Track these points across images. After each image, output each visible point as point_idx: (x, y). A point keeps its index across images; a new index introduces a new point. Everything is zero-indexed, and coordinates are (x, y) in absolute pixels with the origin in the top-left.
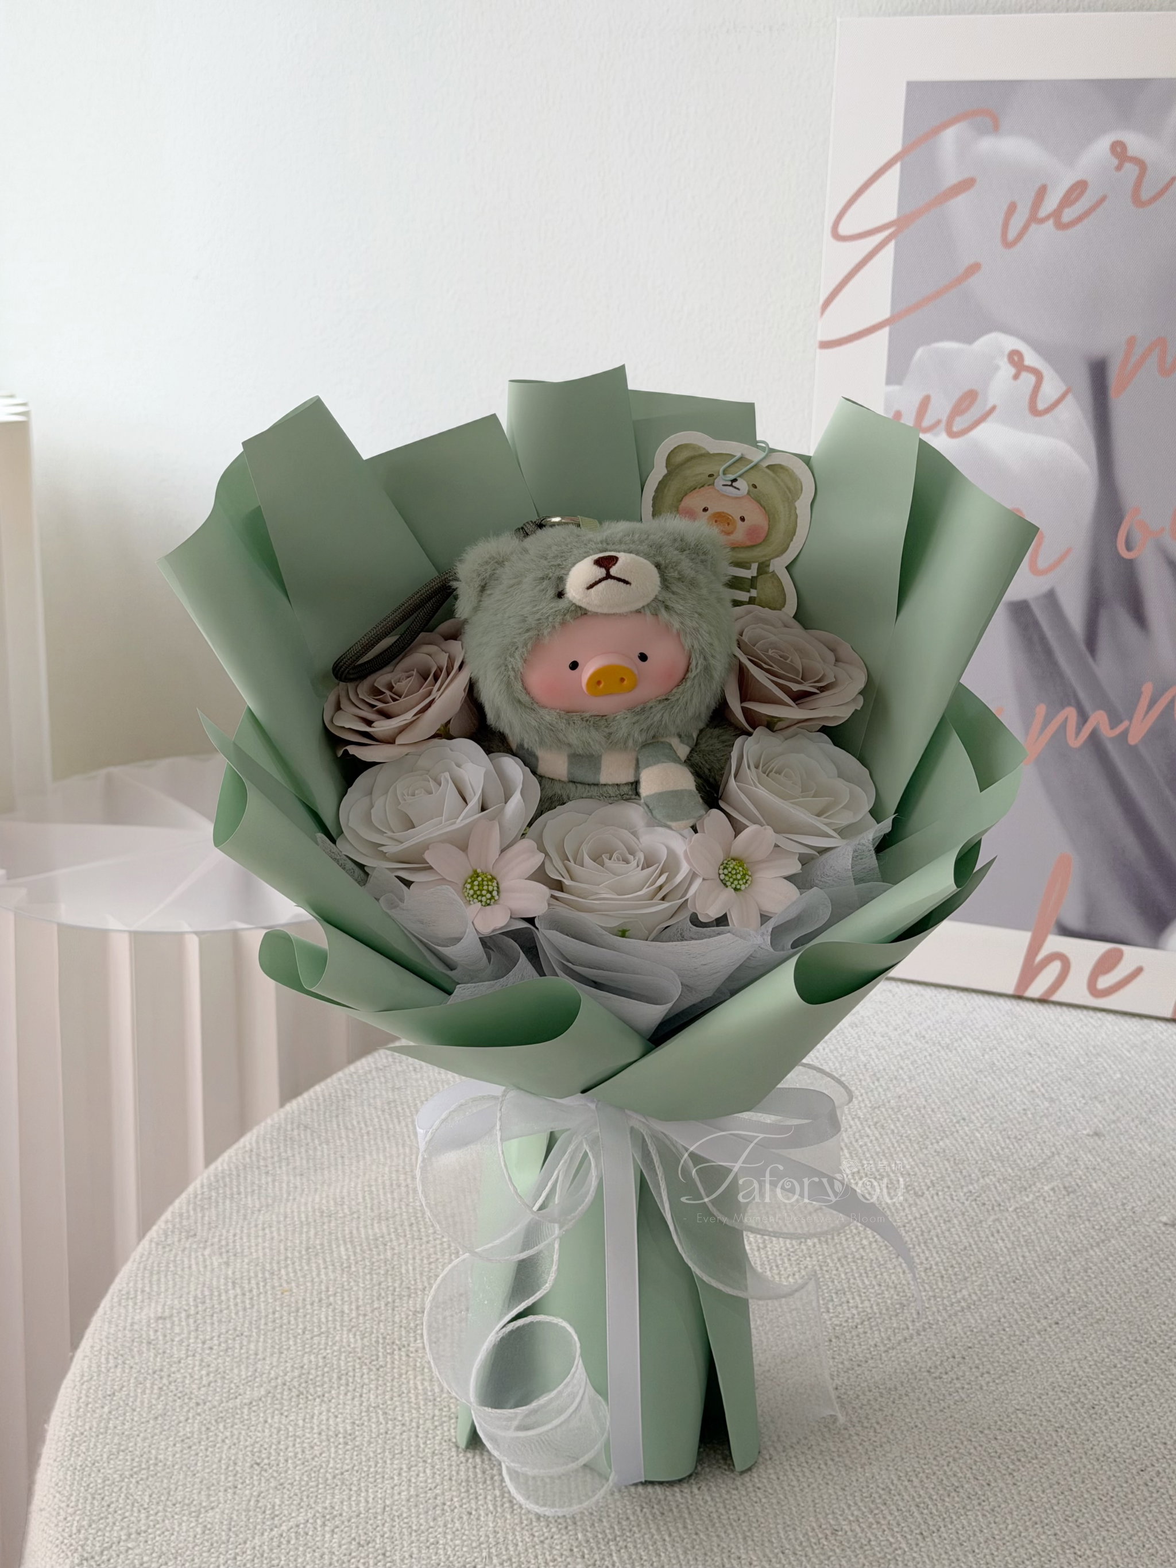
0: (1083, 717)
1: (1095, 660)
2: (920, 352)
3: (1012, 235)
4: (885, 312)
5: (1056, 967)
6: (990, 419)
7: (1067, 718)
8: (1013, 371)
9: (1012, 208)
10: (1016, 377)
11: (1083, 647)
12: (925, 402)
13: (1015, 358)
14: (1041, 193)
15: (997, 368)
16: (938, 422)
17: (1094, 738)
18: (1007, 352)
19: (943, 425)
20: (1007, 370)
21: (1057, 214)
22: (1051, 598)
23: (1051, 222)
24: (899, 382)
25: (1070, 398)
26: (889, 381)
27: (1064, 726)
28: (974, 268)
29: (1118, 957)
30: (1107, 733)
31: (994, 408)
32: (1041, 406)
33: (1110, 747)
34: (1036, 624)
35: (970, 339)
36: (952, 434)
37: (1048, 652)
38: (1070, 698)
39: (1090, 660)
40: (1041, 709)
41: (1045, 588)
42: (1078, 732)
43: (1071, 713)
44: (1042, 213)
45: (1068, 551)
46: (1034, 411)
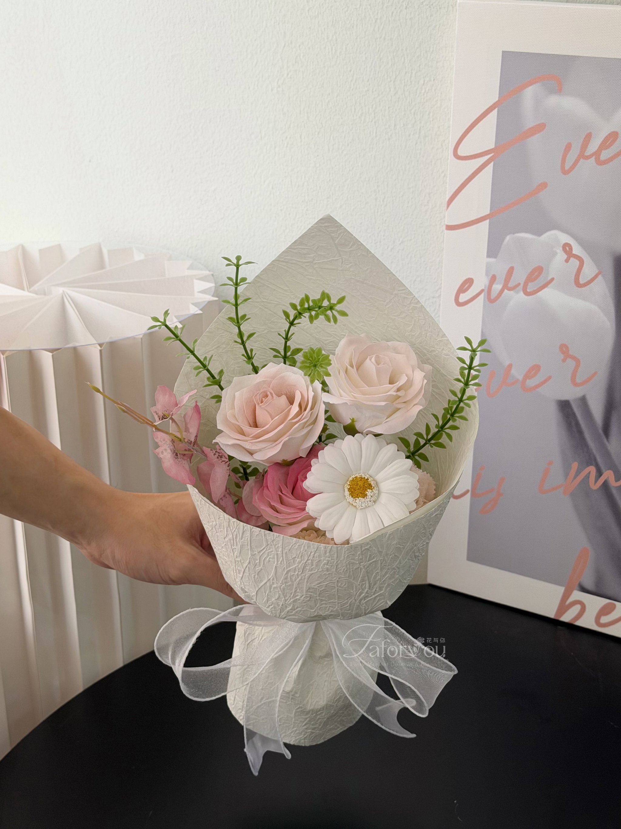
0: (600, 473)
1: (608, 440)
2: (508, 238)
3: (567, 167)
4: (487, 211)
5: (577, 608)
6: (549, 286)
7: (590, 473)
8: (565, 256)
9: (568, 147)
10: (567, 261)
11: (601, 431)
12: (511, 271)
13: (567, 248)
14: (588, 137)
15: (555, 254)
16: (519, 284)
17: (605, 486)
18: (562, 245)
19: (521, 286)
20: (561, 256)
21: (597, 154)
22: (583, 400)
23: (593, 159)
24: (495, 257)
25: (600, 277)
26: (489, 256)
27: (588, 476)
28: (543, 186)
29: (613, 608)
30: (613, 483)
31: (553, 279)
32: (582, 281)
33: (614, 492)
34: (574, 414)
35: (539, 233)
36: (527, 294)
37: (580, 432)
38: (591, 460)
39: (605, 440)
40: (575, 465)
41: (580, 395)
42: (596, 482)
43: (592, 469)
44: (588, 153)
45: (595, 373)
46: (578, 284)
